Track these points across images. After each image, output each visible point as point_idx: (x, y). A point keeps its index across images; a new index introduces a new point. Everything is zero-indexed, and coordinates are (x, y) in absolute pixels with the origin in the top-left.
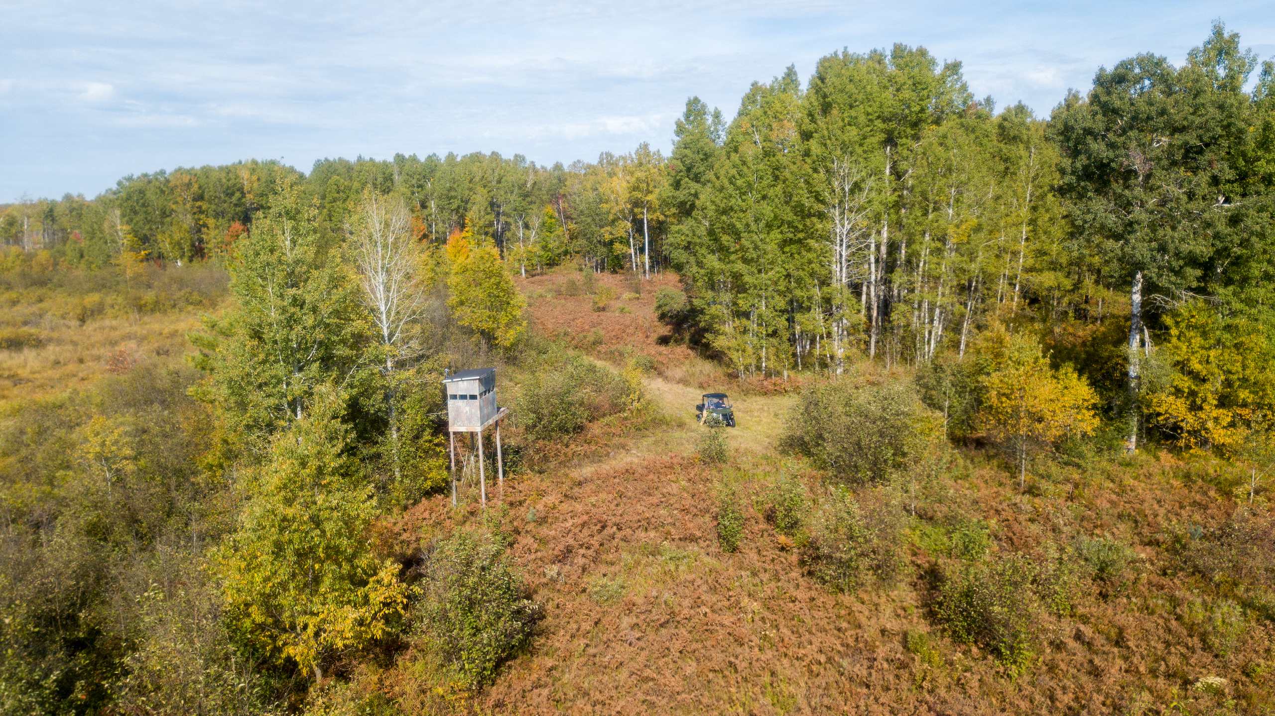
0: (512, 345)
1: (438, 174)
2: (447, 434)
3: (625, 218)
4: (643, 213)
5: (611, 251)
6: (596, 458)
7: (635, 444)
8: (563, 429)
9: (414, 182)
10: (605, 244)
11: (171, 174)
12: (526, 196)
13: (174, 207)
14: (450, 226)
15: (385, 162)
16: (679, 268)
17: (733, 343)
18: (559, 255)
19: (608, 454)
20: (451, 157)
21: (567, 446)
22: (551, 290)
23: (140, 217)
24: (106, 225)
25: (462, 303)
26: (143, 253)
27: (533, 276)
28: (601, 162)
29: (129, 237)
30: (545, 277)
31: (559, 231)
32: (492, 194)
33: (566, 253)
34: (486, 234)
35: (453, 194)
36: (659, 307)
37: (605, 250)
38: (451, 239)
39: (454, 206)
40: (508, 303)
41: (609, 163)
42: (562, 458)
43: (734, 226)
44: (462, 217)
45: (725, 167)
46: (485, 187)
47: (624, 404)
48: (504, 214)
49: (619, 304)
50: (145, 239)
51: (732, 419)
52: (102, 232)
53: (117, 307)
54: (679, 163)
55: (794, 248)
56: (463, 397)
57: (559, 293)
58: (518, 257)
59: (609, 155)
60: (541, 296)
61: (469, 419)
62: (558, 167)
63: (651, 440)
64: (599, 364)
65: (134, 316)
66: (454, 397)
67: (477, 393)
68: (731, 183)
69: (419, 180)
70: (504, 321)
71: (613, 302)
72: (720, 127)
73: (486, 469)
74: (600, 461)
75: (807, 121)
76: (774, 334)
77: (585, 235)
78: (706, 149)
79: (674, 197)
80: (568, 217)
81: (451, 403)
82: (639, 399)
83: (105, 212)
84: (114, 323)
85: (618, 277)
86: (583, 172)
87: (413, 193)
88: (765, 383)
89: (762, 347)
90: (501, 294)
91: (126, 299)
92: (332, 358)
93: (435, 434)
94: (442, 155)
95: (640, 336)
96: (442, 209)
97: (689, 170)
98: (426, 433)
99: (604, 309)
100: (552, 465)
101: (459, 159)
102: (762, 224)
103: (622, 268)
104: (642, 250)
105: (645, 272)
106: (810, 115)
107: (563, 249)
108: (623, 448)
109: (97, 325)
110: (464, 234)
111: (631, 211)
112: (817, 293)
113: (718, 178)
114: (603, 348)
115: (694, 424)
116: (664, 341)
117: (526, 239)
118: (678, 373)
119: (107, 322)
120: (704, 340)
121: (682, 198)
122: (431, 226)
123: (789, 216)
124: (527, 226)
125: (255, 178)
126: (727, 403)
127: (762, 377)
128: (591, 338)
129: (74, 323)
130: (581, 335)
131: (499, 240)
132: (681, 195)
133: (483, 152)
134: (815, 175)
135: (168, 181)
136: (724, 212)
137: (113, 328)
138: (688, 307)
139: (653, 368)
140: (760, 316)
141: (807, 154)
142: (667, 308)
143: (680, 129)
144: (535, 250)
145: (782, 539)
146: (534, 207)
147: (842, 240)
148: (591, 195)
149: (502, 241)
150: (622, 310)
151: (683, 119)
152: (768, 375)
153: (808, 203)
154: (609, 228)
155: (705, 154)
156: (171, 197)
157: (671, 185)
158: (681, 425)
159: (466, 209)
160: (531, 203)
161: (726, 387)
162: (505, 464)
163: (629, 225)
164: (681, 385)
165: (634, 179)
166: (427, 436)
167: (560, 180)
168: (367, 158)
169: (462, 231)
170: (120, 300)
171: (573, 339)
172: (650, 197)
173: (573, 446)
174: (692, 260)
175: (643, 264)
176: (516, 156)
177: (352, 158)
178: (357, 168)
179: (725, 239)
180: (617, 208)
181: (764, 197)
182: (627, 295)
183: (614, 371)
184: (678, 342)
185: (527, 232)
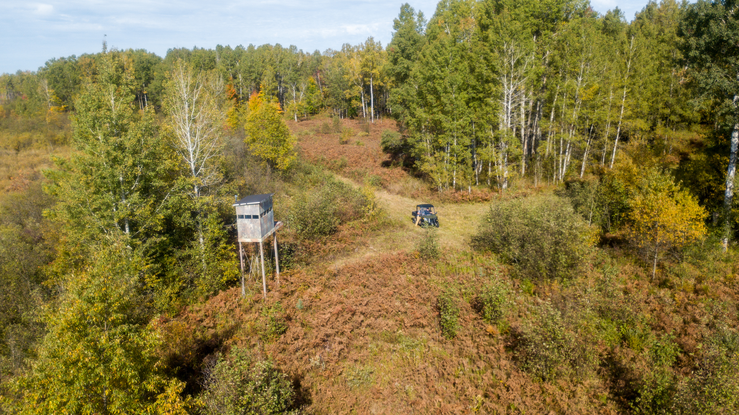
0: (288, 168)
1: (243, 57)
2: (237, 243)
3: (359, 84)
4: (370, 81)
5: (350, 105)
6: (346, 253)
7: (372, 240)
8: (322, 232)
9: (228, 62)
10: (346, 101)
11: (79, 58)
12: (297, 71)
13: (81, 78)
14: (251, 89)
15: (210, 50)
16: (396, 116)
17: (434, 168)
18: (318, 108)
19: (353, 250)
20: (251, 47)
21: (325, 244)
22: (313, 130)
23: (61, 84)
24: (39, 90)
25: (254, 141)
26: (63, 107)
27: (302, 121)
28: (343, 50)
29: (54, 97)
30: (309, 122)
31: (318, 92)
32: (276, 69)
33: (322, 106)
34: (273, 94)
35: (252, 69)
36: (384, 143)
37: (346, 104)
38: (251, 98)
39: (253, 77)
40: (285, 141)
41: (348, 50)
42: (322, 253)
43: (436, 89)
44: (258, 84)
45: (429, 49)
46: (272, 65)
47: (364, 211)
48: (284, 82)
49: (355, 139)
50: (64, 98)
51: (437, 222)
52: (37, 93)
53: (40, 142)
54: (396, 47)
55: (476, 104)
56: (248, 217)
57: (318, 132)
58: (293, 109)
59: (348, 45)
60: (307, 134)
61: (253, 233)
62: (317, 53)
63: (383, 237)
64: (345, 181)
65: (50, 147)
66: (242, 217)
67: (258, 214)
68: (434, 59)
69: (231, 61)
70: (282, 152)
71: (352, 138)
72: (423, 23)
73: (266, 266)
74: (348, 255)
75: (485, 17)
76: (463, 162)
77: (334, 95)
78: (415, 38)
79: (393, 70)
80: (323, 84)
81: (239, 221)
82: (373, 208)
83: (38, 81)
84: (37, 152)
85: (354, 121)
86: (332, 56)
87: (228, 69)
88: (456, 195)
89: (453, 170)
90: (280, 135)
91: (46, 136)
92: (151, 188)
93: (229, 243)
94: (246, 46)
95: (370, 161)
96: (245, 79)
97: (403, 51)
98: (222, 242)
99: (346, 143)
100: (315, 258)
101: (256, 48)
102: (455, 87)
103: (357, 116)
104: (369, 104)
105: (371, 118)
106: (487, 12)
107: (320, 104)
108: (364, 245)
109: (25, 153)
110: (259, 95)
111: (363, 80)
112: (491, 134)
113: (424, 56)
114: (347, 170)
115: (410, 225)
116: (386, 164)
117: (297, 98)
118: (397, 187)
119: (33, 152)
120: (414, 166)
121: (398, 70)
122: (239, 90)
123: (473, 82)
124: (298, 90)
125: (131, 60)
126: (433, 211)
127: (454, 191)
128: (339, 163)
129: (13, 152)
130: (332, 160)
131: (281, 98)
132: (398, 68)
133: (271, 44)
134: (492, 54)
135: (77, 62)
136: (429, 79)
137: (37, 155)
138: (403, 143)
139: (381, 185)
140: (453, 150)
141: (485, 39)
142: (389, 144)
143: (397, 25)
144: (303, 104)
145: (490, 328)
146: (302, 77)
147: (508, 99)
148: (337, 70)
149: (283, 99)
150: (358, 143)
151: (398, 18)
152: (458, 189)
153: (486, 72)
154: (348, 91)
155: (414, 41)
156: (79, 72)
157: (392, 62)
158: (402, 226)
159: (260, 79)
160: (300, 75)
161: (430, 198)
162: (280, 262)
163: (361, 88)
164: (399, 196)
165: (364, 59)
166: (222, 244)
167: (318, 61)
168: (200, 48)
169: (258, 93)
170: (42, 137)
171: (328, 163)
172: (374, 71)
173: (329, 244)
174: (406, 111)
175: (370, 113)
176: (291, 46)
177: (190, 48)
178: (193, 54)
179: (430, 98)
180: (353, 78)
181: (456, 69)
182: (361, 133)
183: (356, 187)
184: (396, 165)
185: (298, 93)
